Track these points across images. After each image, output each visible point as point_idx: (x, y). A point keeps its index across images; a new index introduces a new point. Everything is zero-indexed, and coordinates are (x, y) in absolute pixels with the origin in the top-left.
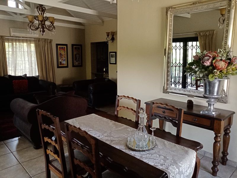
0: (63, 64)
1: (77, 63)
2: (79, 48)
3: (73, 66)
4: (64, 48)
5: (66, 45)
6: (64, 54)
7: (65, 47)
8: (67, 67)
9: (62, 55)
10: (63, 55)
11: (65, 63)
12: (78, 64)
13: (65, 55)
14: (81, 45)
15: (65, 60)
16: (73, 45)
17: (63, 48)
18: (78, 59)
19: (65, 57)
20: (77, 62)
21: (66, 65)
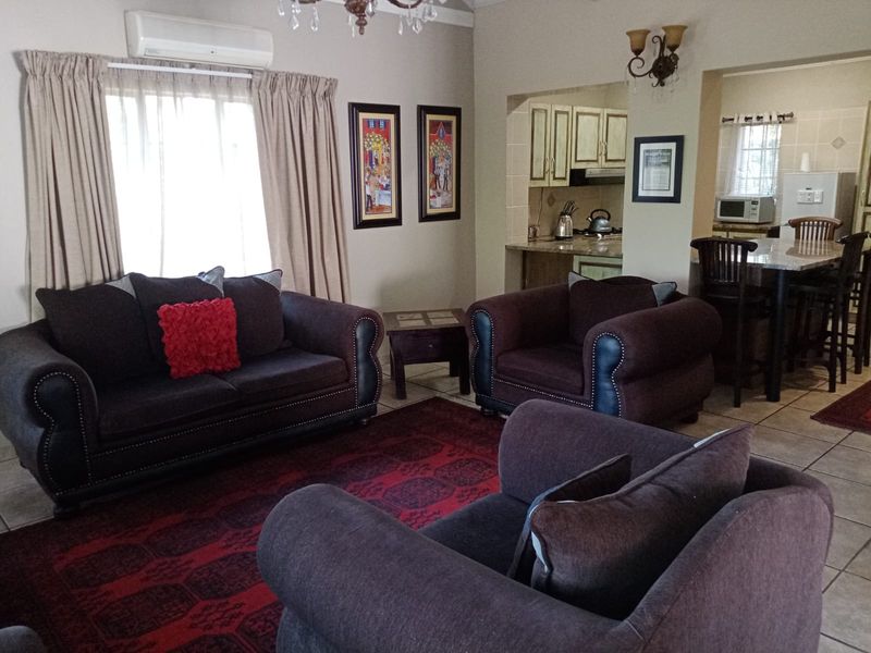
0: (381, 209)
1: (439, 202)
2: (447, 125)
3: (424, 218)
4: (387, 123)
5: (395, 110)
6: (386, 154)
7: (391, 117)
8: (397, 222)
9: (376, 160)
10: (380, 162)
11: (387, 203)
12: (443, 206)
13: (389, 160)
14: (456, 112)
15: (387, 187)
16: (423, 110)
17: (382, 124)
18: (446, 179)
19: (390, 172)
20: (439, 194)
21: (393, 215)
